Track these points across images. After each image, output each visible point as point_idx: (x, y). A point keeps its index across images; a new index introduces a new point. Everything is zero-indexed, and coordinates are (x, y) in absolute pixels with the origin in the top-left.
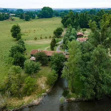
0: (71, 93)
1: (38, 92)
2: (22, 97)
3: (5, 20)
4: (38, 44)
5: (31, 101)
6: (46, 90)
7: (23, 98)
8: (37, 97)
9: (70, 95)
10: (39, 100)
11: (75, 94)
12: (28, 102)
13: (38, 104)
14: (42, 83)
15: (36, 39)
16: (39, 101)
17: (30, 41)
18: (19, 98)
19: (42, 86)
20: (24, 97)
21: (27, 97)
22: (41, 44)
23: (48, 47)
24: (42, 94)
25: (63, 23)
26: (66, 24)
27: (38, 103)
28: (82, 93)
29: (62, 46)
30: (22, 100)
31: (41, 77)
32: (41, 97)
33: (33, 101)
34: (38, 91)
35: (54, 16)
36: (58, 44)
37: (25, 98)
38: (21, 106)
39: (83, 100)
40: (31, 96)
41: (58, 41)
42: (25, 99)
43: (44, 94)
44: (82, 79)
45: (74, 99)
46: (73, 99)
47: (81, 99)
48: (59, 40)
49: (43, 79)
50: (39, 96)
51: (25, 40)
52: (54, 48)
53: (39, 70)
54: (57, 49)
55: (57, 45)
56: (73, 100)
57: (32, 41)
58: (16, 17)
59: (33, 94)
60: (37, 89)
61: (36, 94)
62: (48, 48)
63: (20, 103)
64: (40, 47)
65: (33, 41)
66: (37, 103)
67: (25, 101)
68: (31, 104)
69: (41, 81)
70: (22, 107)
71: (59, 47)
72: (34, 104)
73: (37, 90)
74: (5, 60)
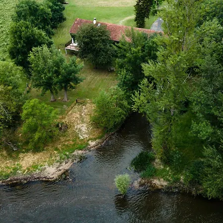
0: (158, 164)
1: (64, 145)
2: (18, 152)
4: (103, 8)
5: (37, 168)
6: (90, 142)
7: (21, 155)
8: (58, 158)
9: (156, 171)
10: (60, 168)
11: (171, 169)
12: (29, 169)
13: (54, 181)
14: (83, 122)
16: (60, 173)
18: (9, 155)
19: (80, 130)
20: (23, 152)
21: (30, 154)
23: (128, 18)
24: (75, 153)
27: (55, 176)
28: (192, 172)
30: (15, 161)
31: (84, 104)
32: (70, 160)
33: (45, 168)
34: (66, 141)
37: (26, 156)
38: (8, 176)
39: (190, 193)
40: (41, 154)
42: (26, 158)
43: (80, 152)
44: (198, 132)
45: (165, 184)
46: (159, 182)
47: (185, 187)
49: (86, 111)
50: (64, 156)
53: (77, 81)
56: (160, 187)
59: (50, 148)
60: (65, 136)
61: (57, 149)
62: (129, 21)
63: (8, 167)
64: (108, 17)
66: (52, 177)
67: (23, 165)
68: (36, 176)
69: (81, 115)
70: (10, 181)
72: (45, 177)
73: (62, 139)
74: (5, 44)
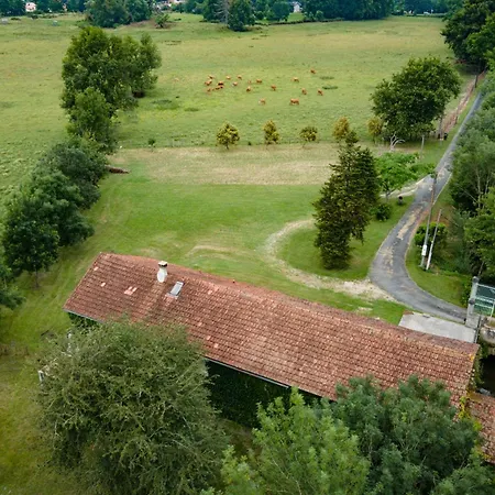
3: (128, 23)
15: (228, 140)
17: (182, 153)
22: (253, 188)
25: (460, 40)
26: (481, 44)
29: (438, 237)
35: (401, 14)
36: (401, 202)
41: (402, 178)
48: (414, 170)
51: (152, 142)
52: (352, 241)
54: (385, 252)
55: (383, 215)
57: (198, 153)
58: (189, 11)
65: (204, 153)
71: (406, 229)
